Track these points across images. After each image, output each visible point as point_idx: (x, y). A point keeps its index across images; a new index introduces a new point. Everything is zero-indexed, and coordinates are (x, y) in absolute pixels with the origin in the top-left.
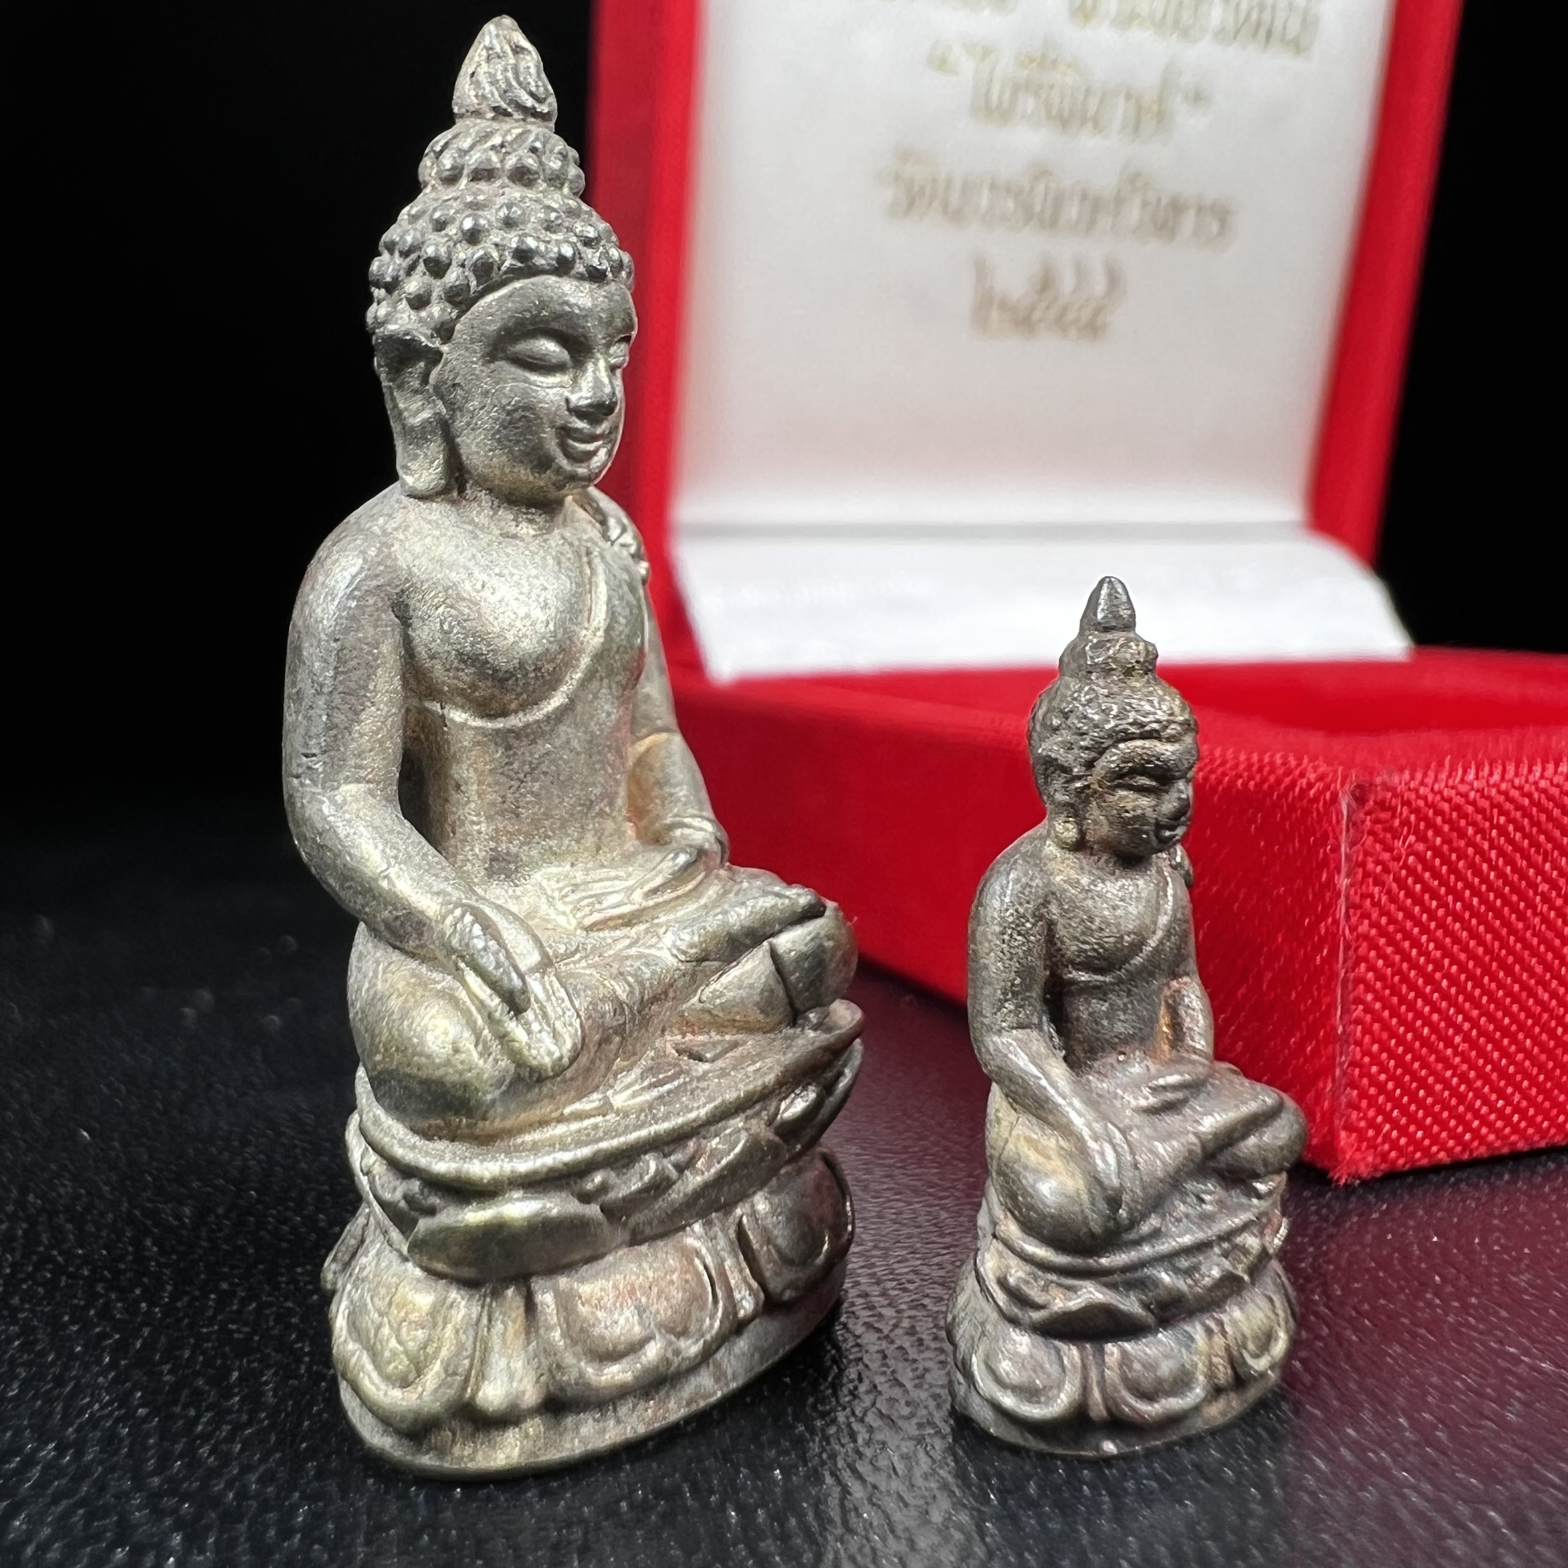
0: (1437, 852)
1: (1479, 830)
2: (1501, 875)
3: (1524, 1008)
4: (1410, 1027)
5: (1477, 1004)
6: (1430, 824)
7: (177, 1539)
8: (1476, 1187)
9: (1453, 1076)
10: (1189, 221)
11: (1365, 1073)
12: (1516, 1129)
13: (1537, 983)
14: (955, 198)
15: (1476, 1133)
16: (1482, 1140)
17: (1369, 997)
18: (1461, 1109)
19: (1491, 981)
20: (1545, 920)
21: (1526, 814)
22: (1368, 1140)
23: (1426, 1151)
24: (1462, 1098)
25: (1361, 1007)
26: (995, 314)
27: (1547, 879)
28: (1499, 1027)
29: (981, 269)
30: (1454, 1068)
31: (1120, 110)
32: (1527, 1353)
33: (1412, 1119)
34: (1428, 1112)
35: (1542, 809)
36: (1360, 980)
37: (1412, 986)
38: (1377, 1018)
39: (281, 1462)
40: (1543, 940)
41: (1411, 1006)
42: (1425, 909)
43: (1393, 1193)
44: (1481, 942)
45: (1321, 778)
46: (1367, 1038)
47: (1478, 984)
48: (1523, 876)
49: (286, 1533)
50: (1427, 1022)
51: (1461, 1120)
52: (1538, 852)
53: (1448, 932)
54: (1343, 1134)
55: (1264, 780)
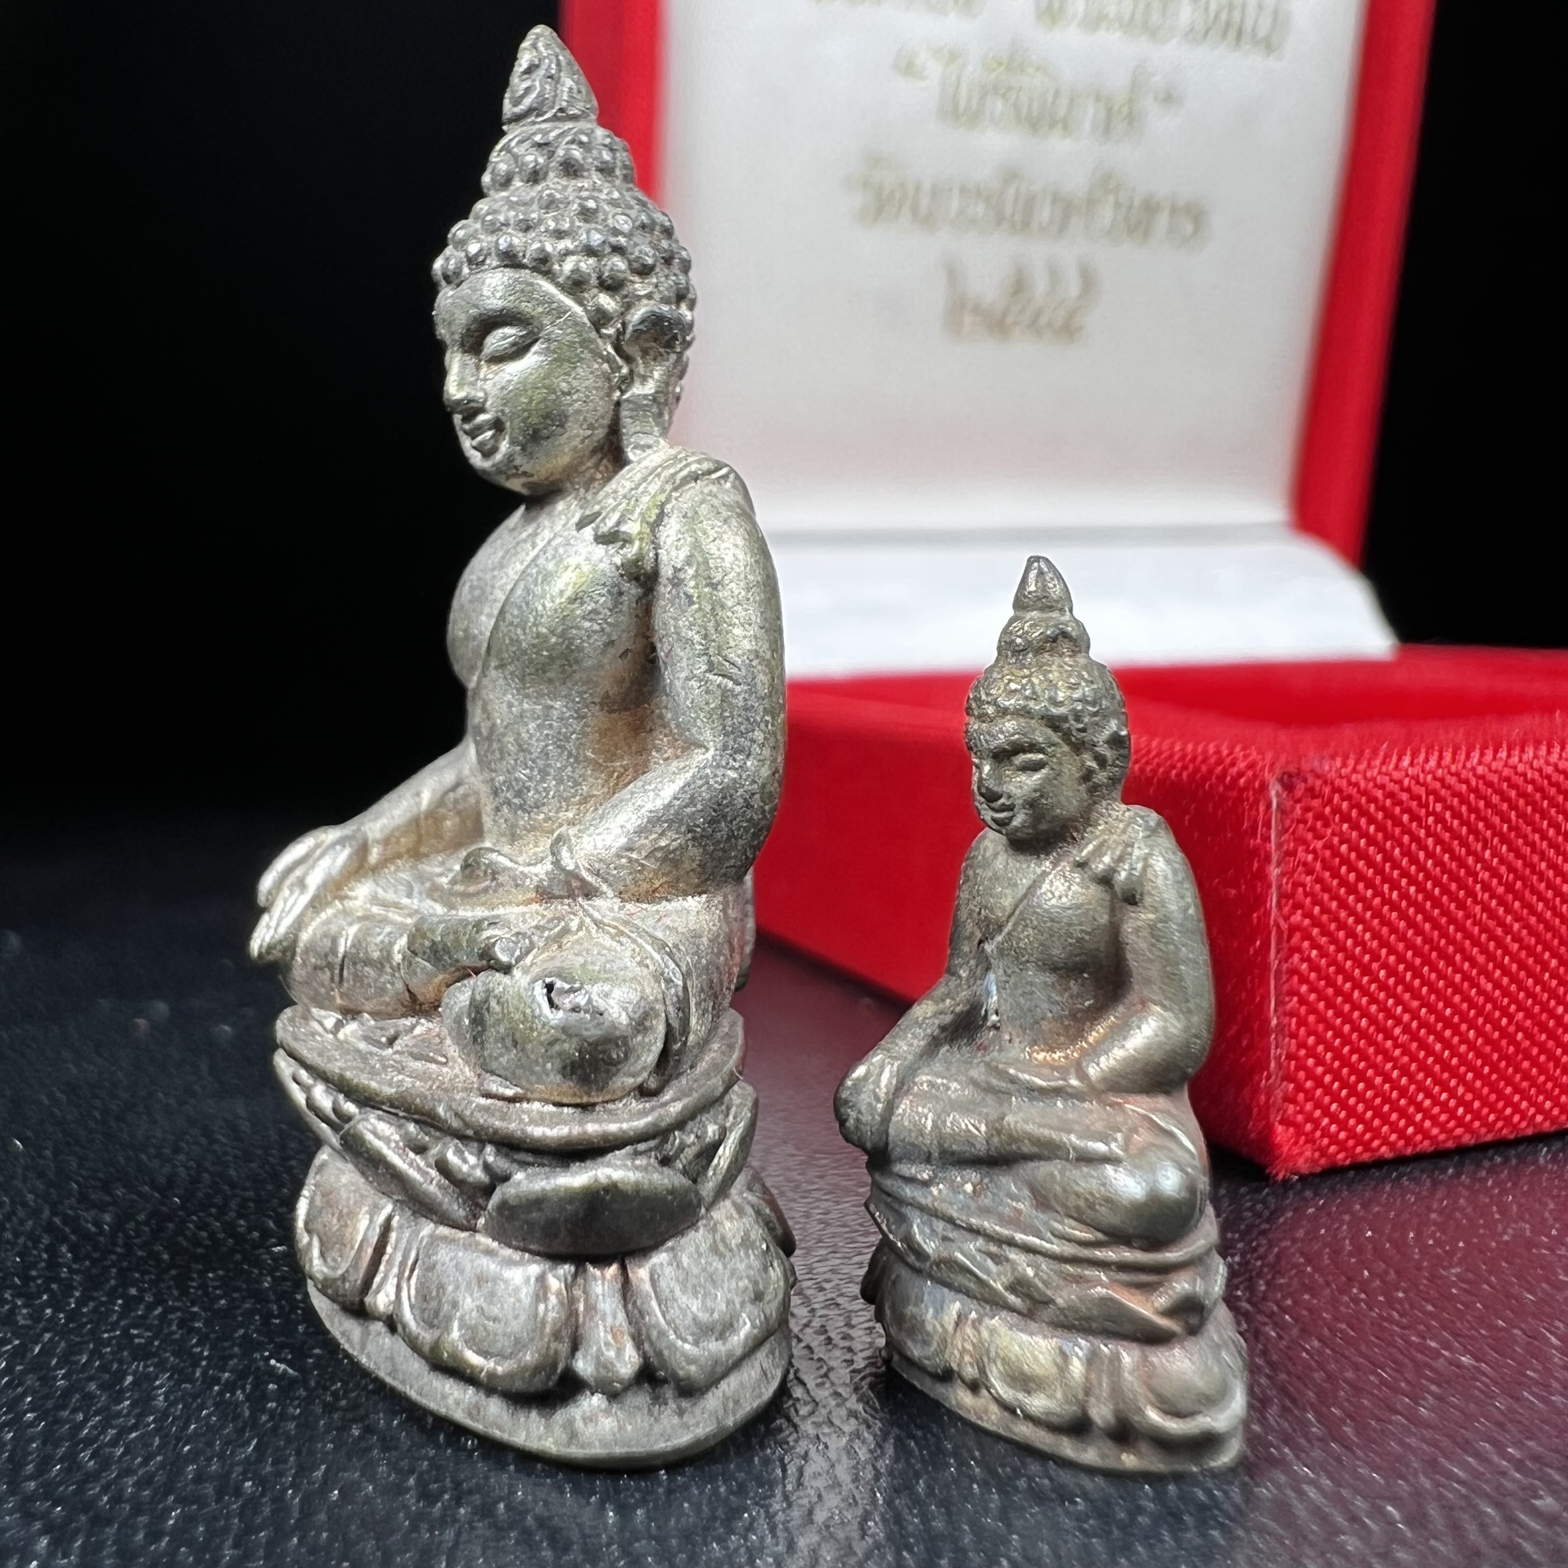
0: (1371, 841)
1: (1414, 817)
2: (1439, 863)
3: (1466, 998)
4: (1347, 1019)
5: (1416, 995)
6: (1363, 812)
7: (44, 1542)
8: (1417, 1181)
9: (1394, 1068)
10: (1162, 221)
11: (1301, 1067)
12: (1460, 1122)
13: (1479, 974)
14: (925, 202)
15: (1419, 1129)
16: (1426, 1135)
17: (1304, 988)
18: (1403, 1102)
19: (1431, 971)
20: (1486, 908)
21: (1463, 800)
22: (1307, 1135)
23: (1367, 1146)
24: (1403, 1092)
25: (1295, 999)
26: (968, 319)
27: (1487, 867)
28: (1440, 1017)
29: (953, 273)
30: (1395, 1060)
31: (1089, 113)
32: (1448, 1347)
33: (1352, 1112)
34: (1369, 1105)
35: (1479, 796)
36: (1294, 971)
37: (1348, 977)
38: (1313, 1010)
39: (162, 1466)
40: (1484, 929)
41: (1348, 998)
42: (1361, 899)
43: (1333, 1189)
44: (1419, 932)
45: (1251, 766)
46: (1302, 1031)
47: (1417, 974)
48: (1462, 864)
49: (154, 1535)
50: (1365, 1014)
51: (1403, 1113)
52: (1477, 840)
53: (1385, 922)
54: (1280, 1128)
55: (1197, 770)
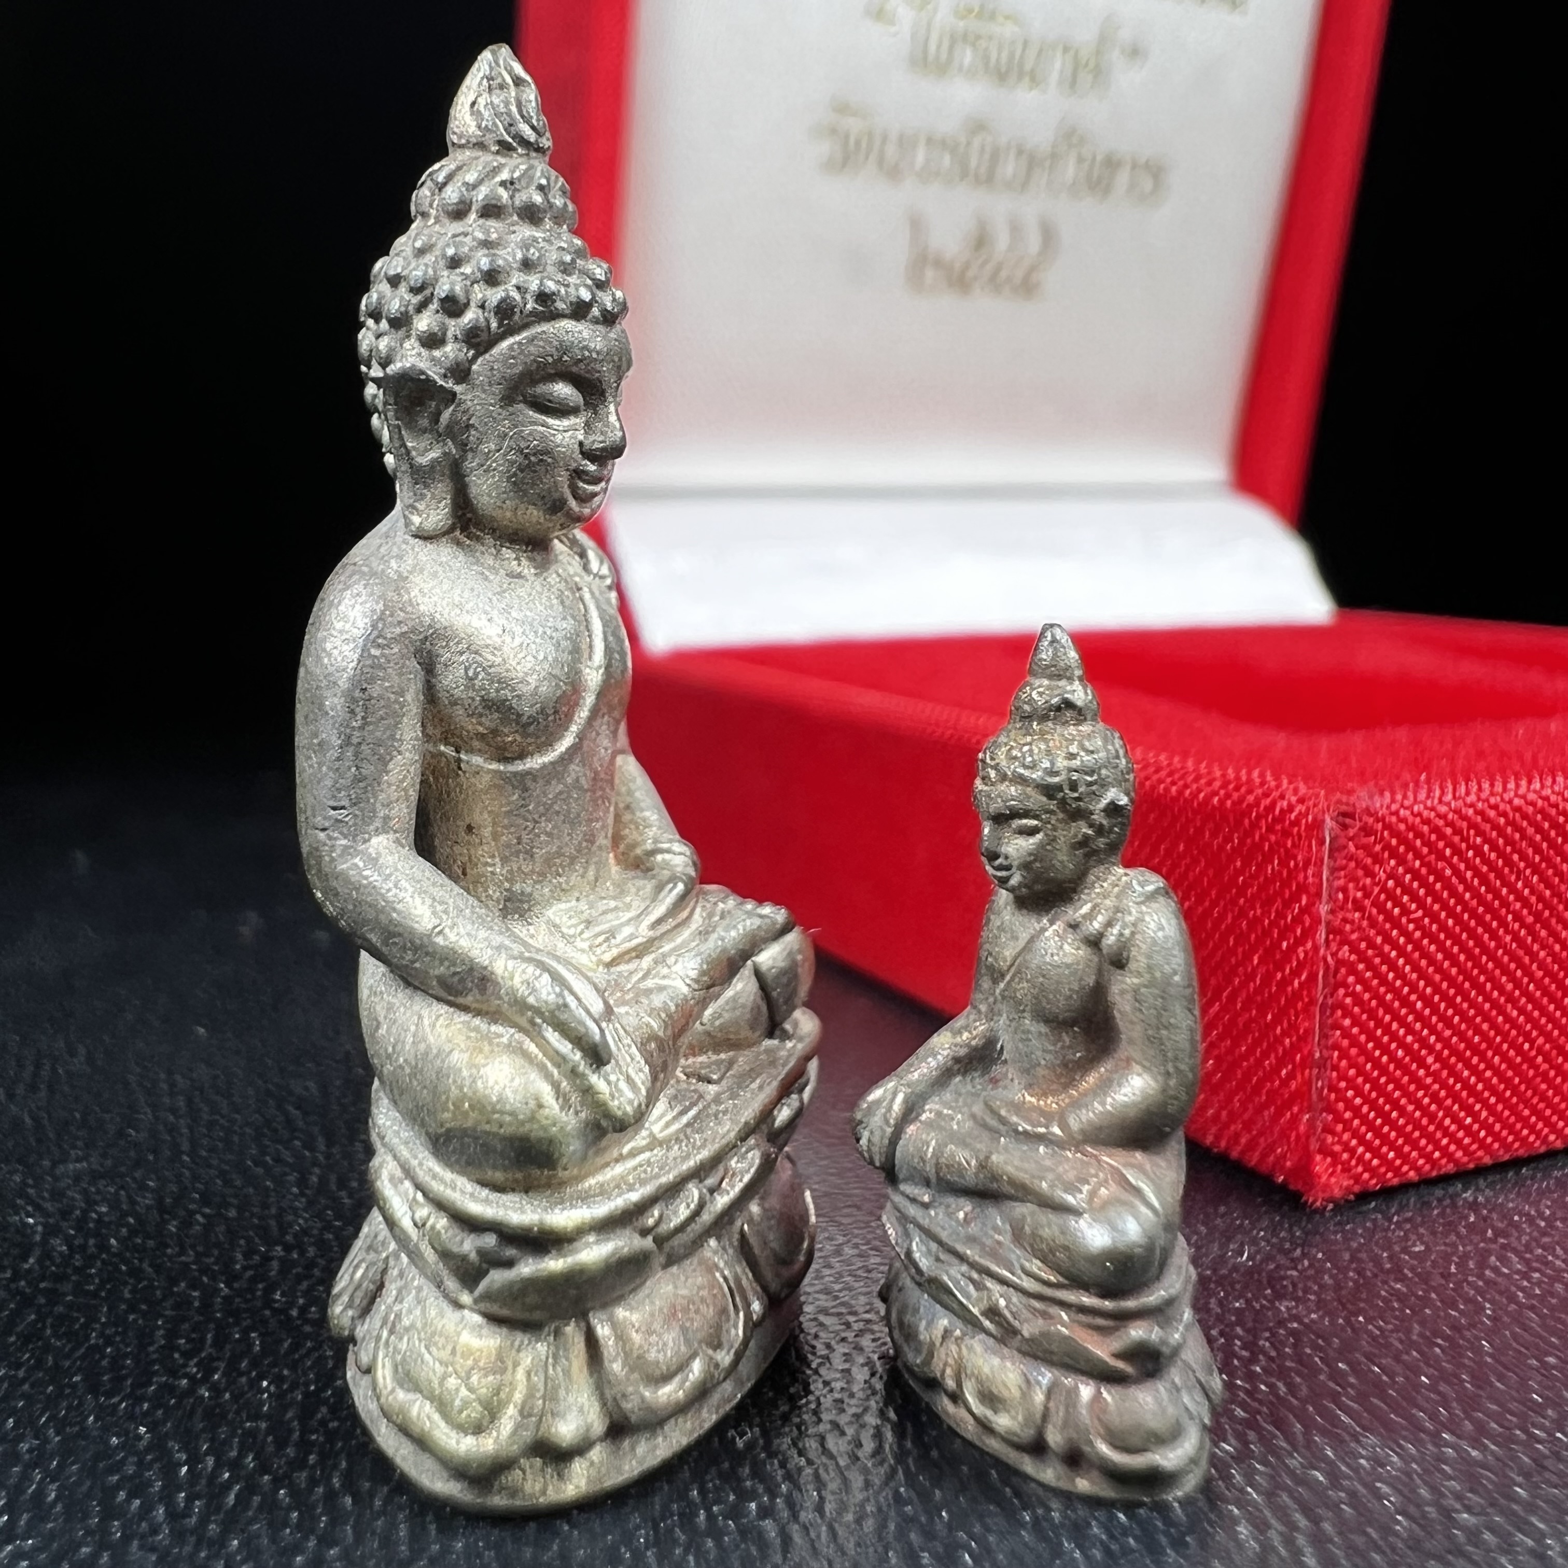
0: (1416, 875)
1: (1456, 851)
2: (1476, 895)
3: (1494, 1025)
4: (1385, 1050)
5: (1448, 1023)
6: (1410, 847)
9: (1425, 1096)
10: (1123, 178)
11: (1341, 1097)
12: (1482, 1144)
13: (1507, 1001)
14: (891, 151)
15: (1444, 1151)
16: (1450, 1157)
17: (1347, 1022)
18: (1431, 1128)
19: (1463, 1000)
20: (1516, 938)
21: (1501, 833)
22: (1343, 1164)
23: (1397, 1171)
24: (1432, 1118)
25: (1338, 1032)
26: (930, 274)
27: (1519, 897)
28: (1470, 1045)
29: (916, 225)
30: (1426, 1088)
31: (1057, 65)
33: (1385, 1139)
34: (1400, 1131)
35: (1518, 828)
36: (1341, 1005)
37: (1388, 1009)
38: (1354, 1042)
40: (1514, 958)
41: (1387, 1030)
42: (1403, 932)
44: (1455, 962)
45: (1302, 801)
46: (1344, 1063)
47: (1451, 1003)
48: (1497, 895)
50: (1402, 1044)
51: (1431, 1138)
52: (1511, 872)
53: (1425, 954)
54: (1318, 1158)
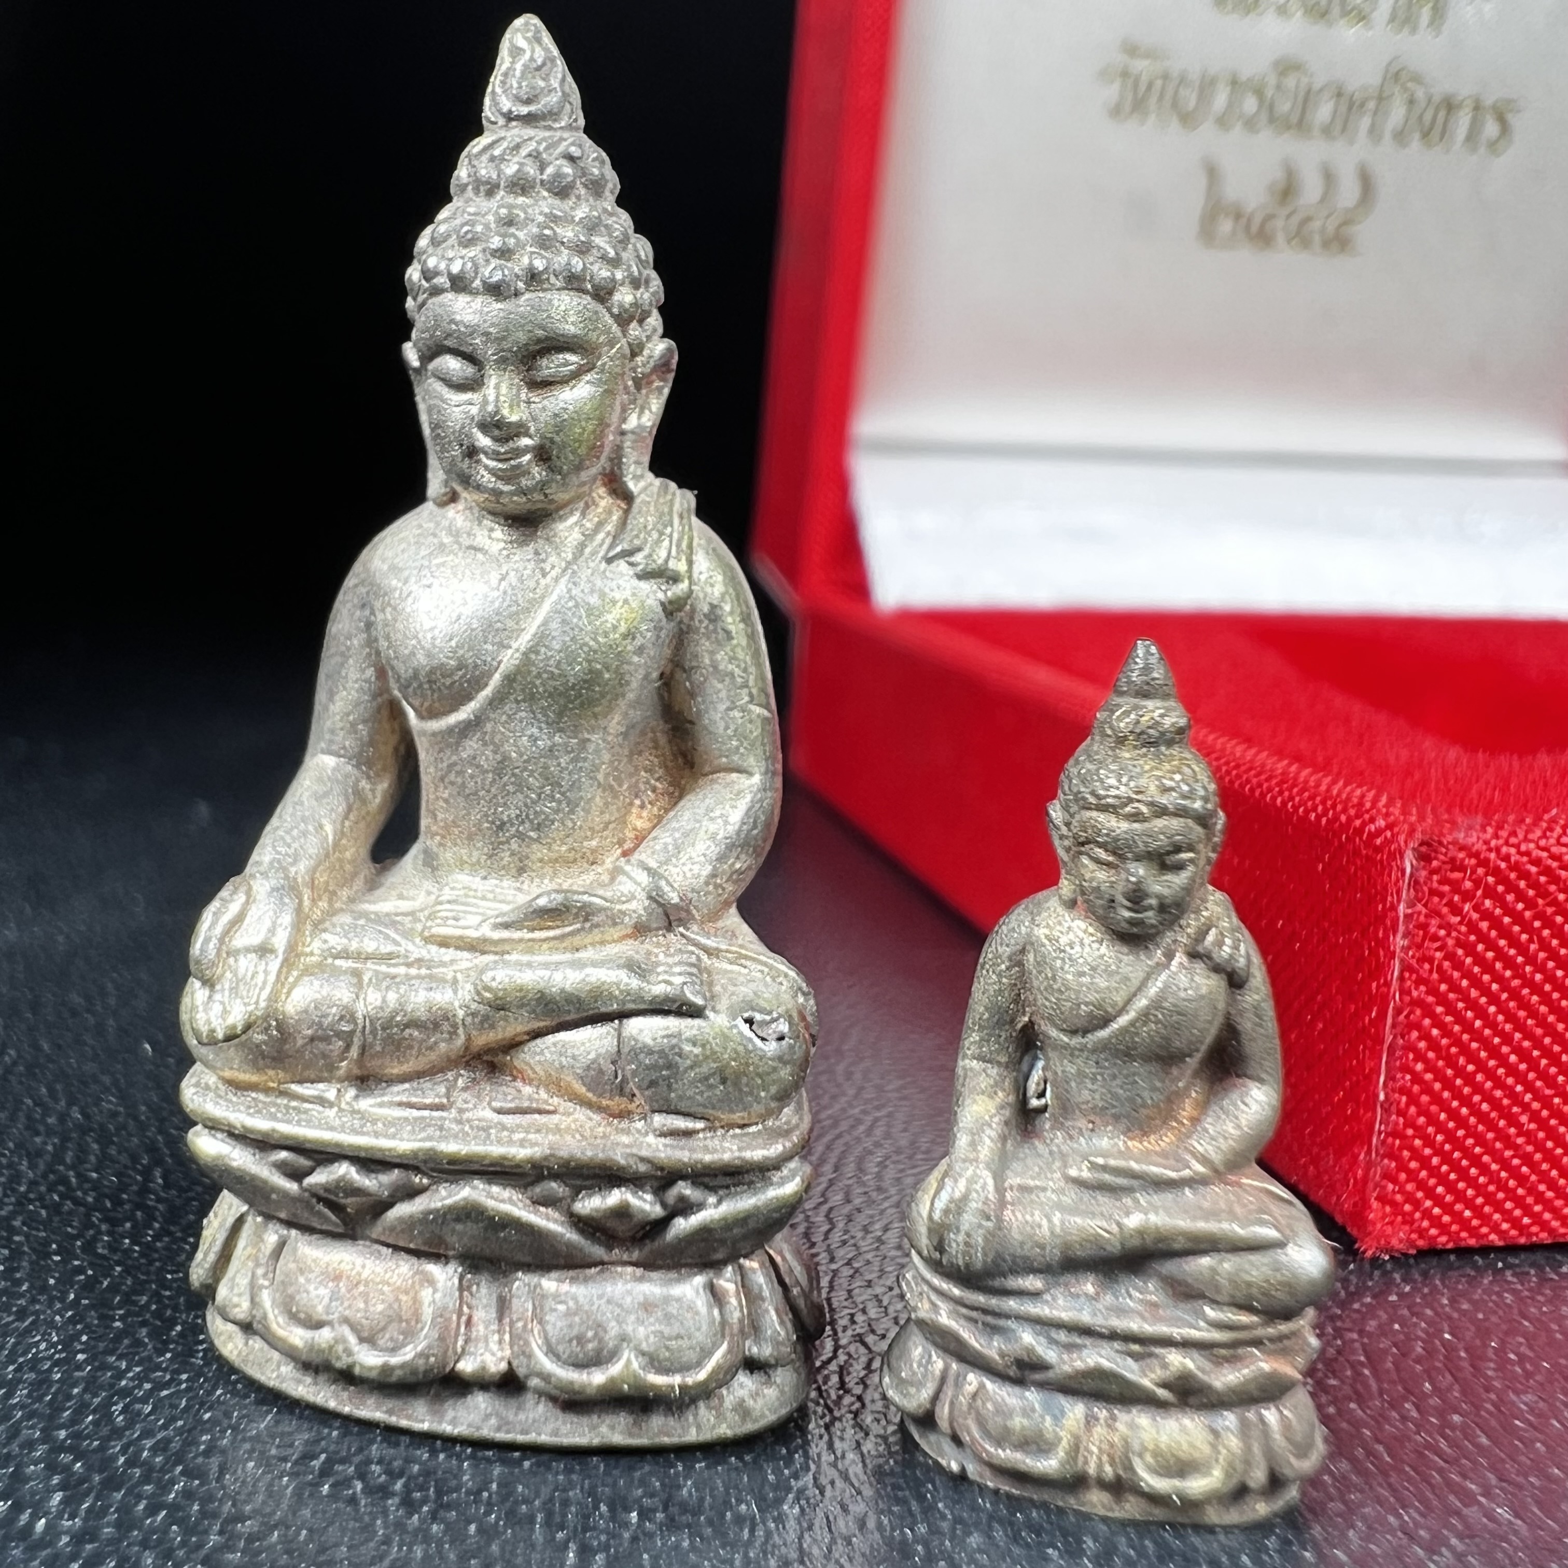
0: (1517, 919)
4: (1466, 1101)
5: (1550, 1084)
6: (1511, 887)
7: (58, 1497)
8: (1522, 1276)
9: (1514, 1156)
10: (1462, 122)
11: (1407, 1146)
14: (1189, 94)
15: (1537, 1219)
16: (1545, 1226)
17: (1420, 1066)
18: (1521, 1192)
22: (1404, 1214)
23: (1474, 1232)
24: (1522, 1180)
25: (1409, 1076)
26: (1226, 226)
29: (1212, 172)
30: (1516, 1147)
33: (1460, 1196)
34: (1480, 1190)
36: (1410, 1048)
37: (1473, 1058)
38: (1427, 1090)
39: (179, 1431)
41: (1469, 1079)
42: (1497, 978)
43: (1425, 1274)
44: (1562, 1018)
45: (1390, 827)
46: (1413, 1109)
47: (1554, 1060)
49: (152, 1510)
50: (1488, 1098)
51: (1519, 1202)
53: (1524, 1004)
54: (1375, 1204)
55: (1336, 818)
